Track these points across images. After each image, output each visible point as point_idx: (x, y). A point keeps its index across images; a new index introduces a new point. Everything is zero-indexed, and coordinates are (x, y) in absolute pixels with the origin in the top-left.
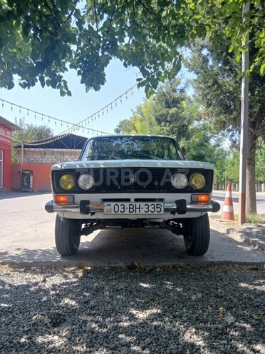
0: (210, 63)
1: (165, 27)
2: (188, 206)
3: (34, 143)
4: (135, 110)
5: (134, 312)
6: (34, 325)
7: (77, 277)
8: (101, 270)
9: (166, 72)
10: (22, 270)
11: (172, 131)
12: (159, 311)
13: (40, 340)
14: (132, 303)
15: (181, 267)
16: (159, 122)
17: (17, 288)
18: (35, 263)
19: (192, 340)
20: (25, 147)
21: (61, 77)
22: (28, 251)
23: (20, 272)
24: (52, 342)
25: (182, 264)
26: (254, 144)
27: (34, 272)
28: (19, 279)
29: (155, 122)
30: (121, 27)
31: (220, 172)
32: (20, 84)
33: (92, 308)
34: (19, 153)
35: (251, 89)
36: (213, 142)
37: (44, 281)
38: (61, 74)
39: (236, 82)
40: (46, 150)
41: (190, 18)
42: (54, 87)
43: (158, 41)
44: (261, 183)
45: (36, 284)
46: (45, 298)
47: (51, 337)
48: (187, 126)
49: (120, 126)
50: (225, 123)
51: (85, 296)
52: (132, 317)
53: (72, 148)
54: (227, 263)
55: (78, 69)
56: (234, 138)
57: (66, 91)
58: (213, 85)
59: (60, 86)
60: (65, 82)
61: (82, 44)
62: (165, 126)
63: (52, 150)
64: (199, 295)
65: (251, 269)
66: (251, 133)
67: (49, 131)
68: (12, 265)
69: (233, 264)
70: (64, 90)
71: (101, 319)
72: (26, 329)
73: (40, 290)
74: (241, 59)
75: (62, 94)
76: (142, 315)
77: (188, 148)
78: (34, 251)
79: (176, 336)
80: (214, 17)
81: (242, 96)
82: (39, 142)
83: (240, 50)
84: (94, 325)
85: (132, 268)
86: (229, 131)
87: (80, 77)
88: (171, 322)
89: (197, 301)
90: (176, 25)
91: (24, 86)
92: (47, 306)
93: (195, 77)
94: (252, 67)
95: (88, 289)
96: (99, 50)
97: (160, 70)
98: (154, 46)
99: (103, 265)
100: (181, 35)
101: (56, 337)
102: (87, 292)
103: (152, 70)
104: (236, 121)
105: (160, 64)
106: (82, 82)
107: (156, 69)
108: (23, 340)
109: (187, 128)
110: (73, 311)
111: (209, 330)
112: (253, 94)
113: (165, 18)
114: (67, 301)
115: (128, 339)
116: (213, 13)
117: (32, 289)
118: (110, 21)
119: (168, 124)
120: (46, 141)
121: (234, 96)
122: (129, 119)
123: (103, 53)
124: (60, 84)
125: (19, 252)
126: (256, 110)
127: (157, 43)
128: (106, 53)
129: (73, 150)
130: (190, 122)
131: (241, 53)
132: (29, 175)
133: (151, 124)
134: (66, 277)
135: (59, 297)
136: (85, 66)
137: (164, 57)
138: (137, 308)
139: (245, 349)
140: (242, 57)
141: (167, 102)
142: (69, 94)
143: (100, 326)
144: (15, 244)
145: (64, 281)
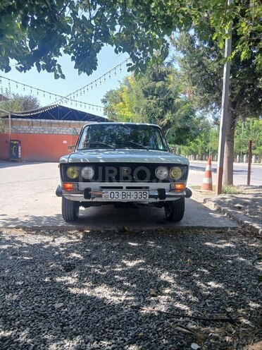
0: (197, 43)
1: (153, 17)
2: (167, 194)
3: (23, 114)
4: (122, 82)
5: (125, 262)
6: (52, 270)
7: (79, 238)
8: (99, 233)
9: (154, 58)
10: (34, 232)
11: (158, 105)
12: (144, 262)
13: (58, 279)
14: (123, 256)
15: (162, 231)
16: (146, 94)
17: (33, 246)
18: (44, 227)
19: (166, 279)
20: (12, 117)
21: (56, 61)
22: (36, 217)
23: (33, 234)
24: (67, 281)
25: (162, 228)
26: (234, 122)
27: (44, 234)
28: (33, 239)
29: (142, 95)
30: (112, 16)
31: (204, 143)
32: (17, 68)
33: (94, 259)
34: (6, 123)
35: (232, 71)
36: (198, 114)
37: (53, 241)
38: (55, 58)
39: (219, 64)
40: (34, 120)
41: (178, 9)
42: (49, 71)
43: (147, 29)
44: (243, 154)
45: (47, 243)
46: (57, 253)
47: (66, 278)
48: (173, 100)
49: (107, 97)
50: (208, 101)
51: (87, 252)
52: (124, 265)
53: (60, 119)
54: (199, 228)
55: (72, 55)
56: (216, 116)
57: (60, 74)
58: (199, 65)
59: (54, 70)
60: (59, 66)
61: (76, 33)
62: (152, 99)
63: (39, 120)
64: (174, 251)
65: (217, 232)
66: (232, 112)
67: (35, 100)
68: (24, 228)
69: (203, 228)
70: (58, 73)
71: (100, 266)
72: (47, 273)
73: (51, 247)
74: (224, 46)
75: (56, 77)
76: (131, 264)
77: (174, 121)
78: (40, 217)
79: (155, 277)
80: (199, 10)
81: (224, 78)
82: (26, 113)
83: (223, 37)
84: (96, 270)
85: (122, 231)
86: (212, 109)
87: (74, 62)
88: (152, 268)
89: (172, 254)
90: (164, 16)
91: (20, 70)
92: (59, 258)
93: (182, 56)
94: (234, 54)
95: (89, 247)
96: (92, 38)
97: (149, 55)
98: (143, 33)
99: (99, 229)
100: (168, 26)
101: (70, 278)
102: (89, 248)
103: (141, 56)
104: (218, 100)
105: (149, 50)
106: (75, 68)
107: (145, 55)
108: (46, 280)
109: (173, 102)
110: (79, 262)
111: (178, 273)
112: (234, 77)
113: (153, 9)
114: (74, 255)
115: (121, 279)
116: (199, 6)
117: (46, 247)
118: (102, 10)
119: (155, 97)
120: (33, 112)
121: (217, 76)
122: (116, 89)
123: (95, 40)
124: (55, 68)
125: (28, 219)
126: (237, 92)
127: (146, 31)
128: (98, 41)
129: (61, 121)
130: (176, 95)
131: (224, 40)
132: (17, 145)
133: (138, 97)
134: (70, 238)
135: (68, 252)
136: (79, 53)
137: (153, 44)
138: (127, 260)
139: (202, 284)
140: (225, 45)
141: (154, 75)
142: (63, 77)
143: (101, 271)
144: (22, 211)
145: (69, 241)
